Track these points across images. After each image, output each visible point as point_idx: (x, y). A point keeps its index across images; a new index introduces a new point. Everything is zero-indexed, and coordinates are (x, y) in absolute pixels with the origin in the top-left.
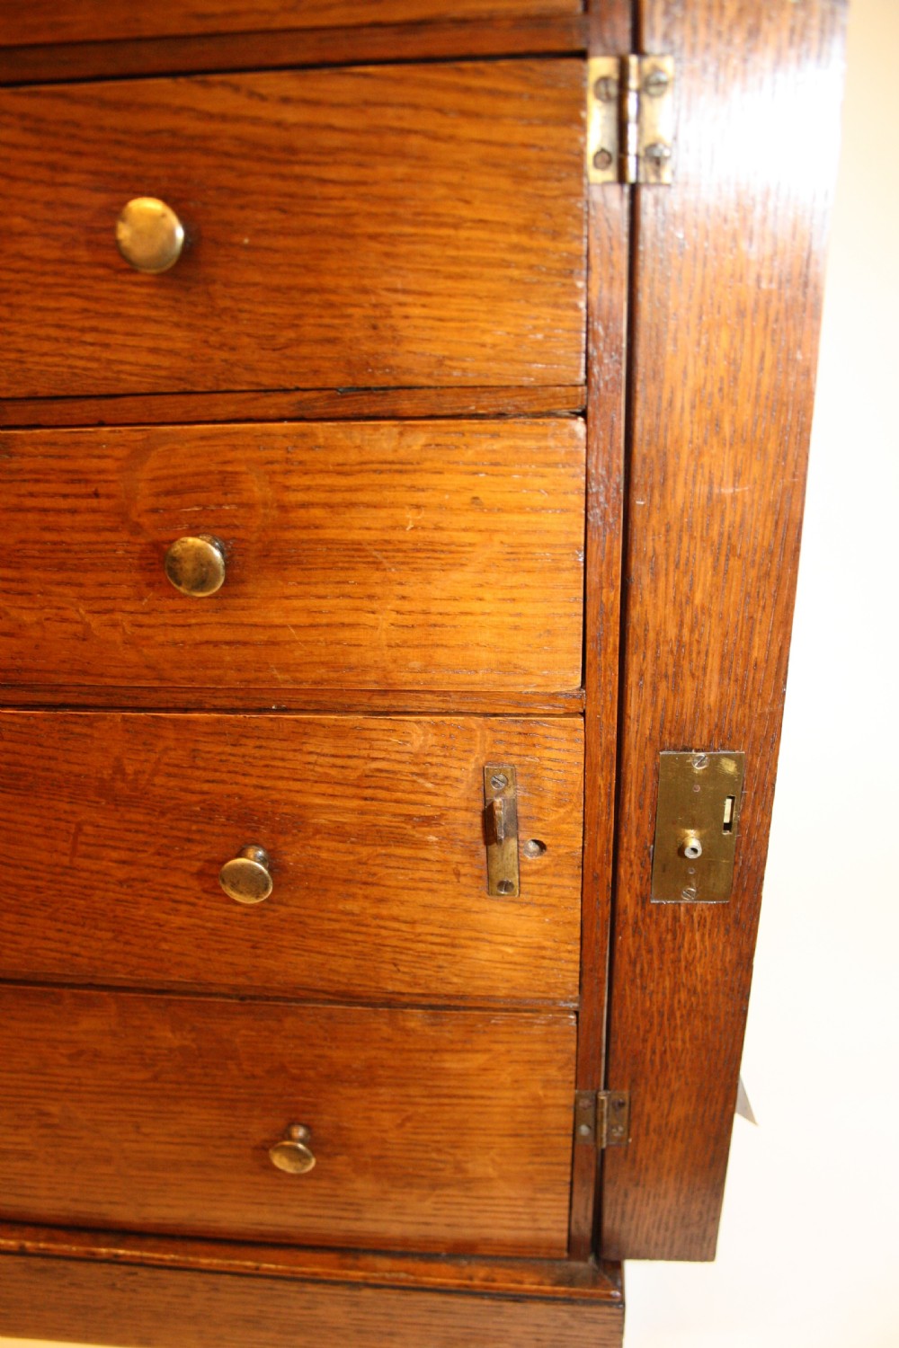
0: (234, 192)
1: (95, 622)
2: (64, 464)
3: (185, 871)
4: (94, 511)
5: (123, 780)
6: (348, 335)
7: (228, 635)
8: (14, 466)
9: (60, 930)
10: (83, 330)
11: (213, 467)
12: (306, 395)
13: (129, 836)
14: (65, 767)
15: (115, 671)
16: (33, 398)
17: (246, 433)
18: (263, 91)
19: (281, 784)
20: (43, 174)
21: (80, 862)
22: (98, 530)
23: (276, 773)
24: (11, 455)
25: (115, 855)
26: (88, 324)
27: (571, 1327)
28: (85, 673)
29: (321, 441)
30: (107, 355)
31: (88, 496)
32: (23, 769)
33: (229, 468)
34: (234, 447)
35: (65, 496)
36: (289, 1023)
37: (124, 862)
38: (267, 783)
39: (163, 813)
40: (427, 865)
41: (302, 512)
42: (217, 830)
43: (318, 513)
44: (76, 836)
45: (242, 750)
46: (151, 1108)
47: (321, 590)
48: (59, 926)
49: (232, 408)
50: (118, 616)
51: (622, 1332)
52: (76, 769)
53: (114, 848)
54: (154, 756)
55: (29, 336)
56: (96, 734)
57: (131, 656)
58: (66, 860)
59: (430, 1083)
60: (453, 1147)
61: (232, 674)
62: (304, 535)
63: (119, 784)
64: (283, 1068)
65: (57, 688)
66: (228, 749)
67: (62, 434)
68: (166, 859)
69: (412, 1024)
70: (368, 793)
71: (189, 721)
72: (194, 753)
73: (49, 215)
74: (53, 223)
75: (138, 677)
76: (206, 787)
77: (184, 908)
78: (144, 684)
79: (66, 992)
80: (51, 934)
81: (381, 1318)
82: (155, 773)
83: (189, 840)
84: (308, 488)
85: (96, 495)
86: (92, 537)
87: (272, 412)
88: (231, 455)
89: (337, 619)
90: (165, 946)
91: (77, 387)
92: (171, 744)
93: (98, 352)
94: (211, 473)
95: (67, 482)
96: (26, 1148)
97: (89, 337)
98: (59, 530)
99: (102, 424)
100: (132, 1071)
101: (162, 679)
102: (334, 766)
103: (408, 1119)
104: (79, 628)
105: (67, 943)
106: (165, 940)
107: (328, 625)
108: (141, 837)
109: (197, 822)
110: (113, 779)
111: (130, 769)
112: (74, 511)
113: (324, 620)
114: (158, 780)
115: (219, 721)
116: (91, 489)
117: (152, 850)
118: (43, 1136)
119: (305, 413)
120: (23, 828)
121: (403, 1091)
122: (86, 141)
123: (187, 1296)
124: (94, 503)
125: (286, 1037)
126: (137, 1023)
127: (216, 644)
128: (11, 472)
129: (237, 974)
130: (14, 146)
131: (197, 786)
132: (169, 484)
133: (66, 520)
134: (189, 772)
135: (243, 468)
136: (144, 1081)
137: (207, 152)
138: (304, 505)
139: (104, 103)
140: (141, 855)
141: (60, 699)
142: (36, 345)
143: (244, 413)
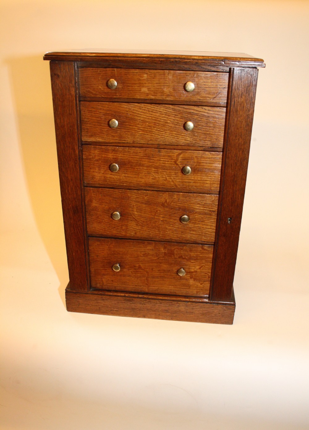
0: (200, 121)
1: (168, 178)
2: (168, 154)
3: (173, 219)
4: (171, 161)
5: (166, 203)
6: (212, 140)
7: (188, 181)
8: (160, 154)
9: (149, 229)
10: (175, 136)
11: (190, 156)
12: (205, 148)
13: (165, 213)
14: (157, 201)
15: (169, 185)
16: (166, 145)
17: (196, 152)
18: (206, 109)
19: (192, 205)
20: (174, 116)
21: (156, 217)
22: (171, 164)
23: (191, 203)
24: (160, 152)
25: (162, 216)
26: (176, 136)
27: (225, 310)
28: (164, 186)
29: (206, 154)
30: (178, 140)
31: (171, 159)
32: (150, 201)
33: (193, 157)
34: (194, 154)
35: (167, 159)
36: (184, 248)
37: (163, 217)
38: (189, 204)
39: (172, 209)
40: (212, 219)
41: (202, 164)
42: (180, 212)
43: (205, 164)
44: (156, 212)
45: (186, 199)
46: (156, 265)
47: (203, 175)
48: (149, 228)
49: (194, 149)
50: (172, 177)
51: (234, 311)
52: (159, 201)
53: (162, 215)
54: (172, 199)
55: (167, 136)
56: (164, 195)
57: (172, 183)
58: (153, 217)
59: (207, 260)
60: (208, 273)
61: (188, 187)
62: (202, 167)
63: (166, 204)
64: (182, 256)
65: (159, 188)
66: (184, 199)
67: (169, 150)
68: (170, 217)
69: (205, 248)
70: (205, 206)
71: (179, 194)
72: (179, 199)
73: (174, 121)
74: (174, 122)
75: (173, 187)
76: (180, 205)
77: (171, 225)
78: (173, 188)
79: (146, 242)
80: (147, 230)
81: (191, 309)
82: (172, 202)
83: (175, 214)
84: (204, 160)
85: (172, 159)
86: (170, 165)
87: (200, 150)
88: (193, 155)
89: (205, 179)
90: (166, 232)
91: (173, 144)
92: (176, 197)
93: (177, 139)
94: (190, 157)
95: (168, 157)
96: (130, 274)
97: (176, 137)
98: (165, 164)
99: (175, 149)
100: (154, 257)
101: (176, 187)
102: (200, 202)
103: (201, 267)
104: (165, 179)
105: (149, 232)
106: (167, 231)
107: (203, 180)
108: (167, 213)
109: (177, 211)
110: (165, 203)
111: (168, 201)
112: (168, 161)
113: (203, 179)
114: (172, 203)
115: (184, 194)
116: (171, 158)
117: (168, 215)
118: (134, 271)
119: (205, 150)
120: (147, 211)
121: (201, 261)
122: (181, 112)
123: (155, 305)
124: (171, 160)
125: (183, 250)
126: (157, 248)
127: (186, 182)
128: (159, 155)
129: (178, 238)
130: (171, 112)
131: (178, 204)
132: (183, 158)
133: (167, 162)
134: (177, 202)
135: (194, 157)
136: (156, 259)
137: (197, 115)
138: (203, 163)
139: (184, 108)
140: (166, 216)
141: (159, 189)
142: (168, 138)
143: (196, 149)
